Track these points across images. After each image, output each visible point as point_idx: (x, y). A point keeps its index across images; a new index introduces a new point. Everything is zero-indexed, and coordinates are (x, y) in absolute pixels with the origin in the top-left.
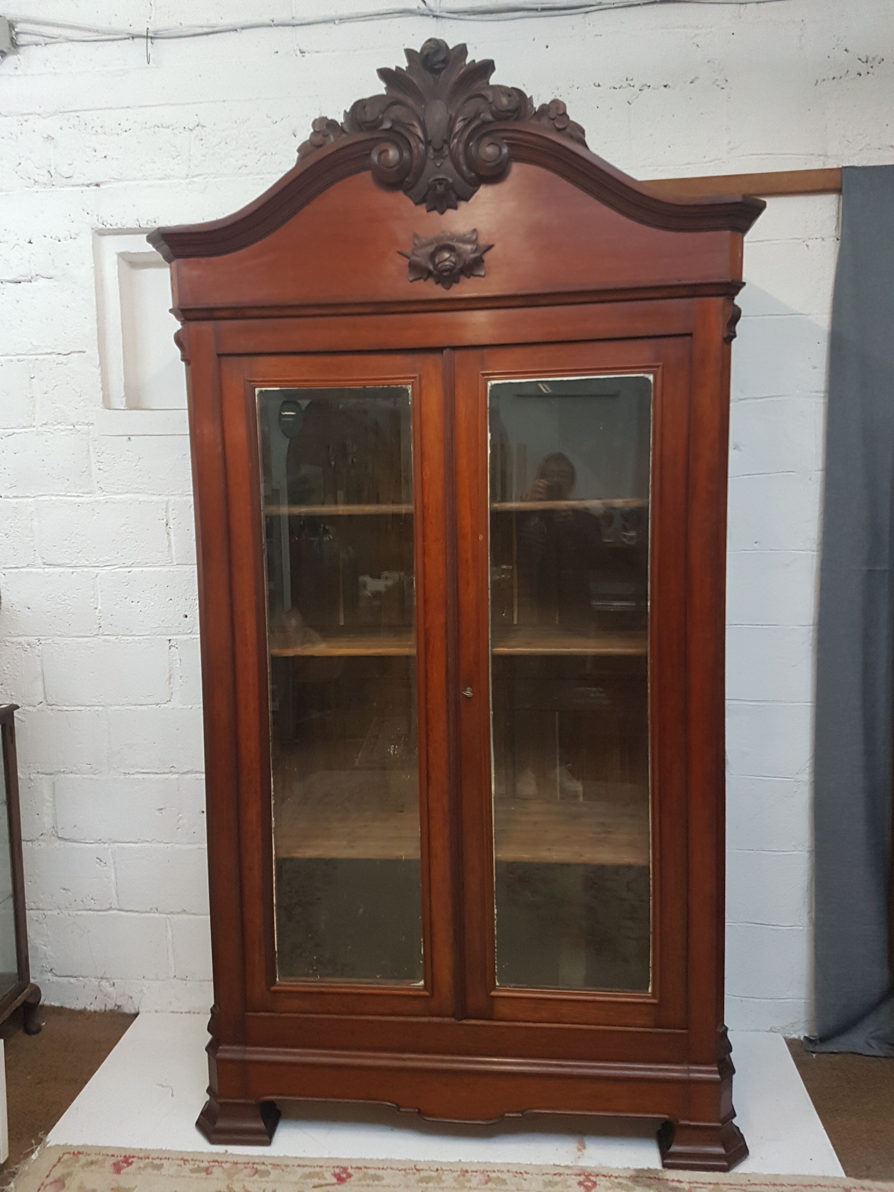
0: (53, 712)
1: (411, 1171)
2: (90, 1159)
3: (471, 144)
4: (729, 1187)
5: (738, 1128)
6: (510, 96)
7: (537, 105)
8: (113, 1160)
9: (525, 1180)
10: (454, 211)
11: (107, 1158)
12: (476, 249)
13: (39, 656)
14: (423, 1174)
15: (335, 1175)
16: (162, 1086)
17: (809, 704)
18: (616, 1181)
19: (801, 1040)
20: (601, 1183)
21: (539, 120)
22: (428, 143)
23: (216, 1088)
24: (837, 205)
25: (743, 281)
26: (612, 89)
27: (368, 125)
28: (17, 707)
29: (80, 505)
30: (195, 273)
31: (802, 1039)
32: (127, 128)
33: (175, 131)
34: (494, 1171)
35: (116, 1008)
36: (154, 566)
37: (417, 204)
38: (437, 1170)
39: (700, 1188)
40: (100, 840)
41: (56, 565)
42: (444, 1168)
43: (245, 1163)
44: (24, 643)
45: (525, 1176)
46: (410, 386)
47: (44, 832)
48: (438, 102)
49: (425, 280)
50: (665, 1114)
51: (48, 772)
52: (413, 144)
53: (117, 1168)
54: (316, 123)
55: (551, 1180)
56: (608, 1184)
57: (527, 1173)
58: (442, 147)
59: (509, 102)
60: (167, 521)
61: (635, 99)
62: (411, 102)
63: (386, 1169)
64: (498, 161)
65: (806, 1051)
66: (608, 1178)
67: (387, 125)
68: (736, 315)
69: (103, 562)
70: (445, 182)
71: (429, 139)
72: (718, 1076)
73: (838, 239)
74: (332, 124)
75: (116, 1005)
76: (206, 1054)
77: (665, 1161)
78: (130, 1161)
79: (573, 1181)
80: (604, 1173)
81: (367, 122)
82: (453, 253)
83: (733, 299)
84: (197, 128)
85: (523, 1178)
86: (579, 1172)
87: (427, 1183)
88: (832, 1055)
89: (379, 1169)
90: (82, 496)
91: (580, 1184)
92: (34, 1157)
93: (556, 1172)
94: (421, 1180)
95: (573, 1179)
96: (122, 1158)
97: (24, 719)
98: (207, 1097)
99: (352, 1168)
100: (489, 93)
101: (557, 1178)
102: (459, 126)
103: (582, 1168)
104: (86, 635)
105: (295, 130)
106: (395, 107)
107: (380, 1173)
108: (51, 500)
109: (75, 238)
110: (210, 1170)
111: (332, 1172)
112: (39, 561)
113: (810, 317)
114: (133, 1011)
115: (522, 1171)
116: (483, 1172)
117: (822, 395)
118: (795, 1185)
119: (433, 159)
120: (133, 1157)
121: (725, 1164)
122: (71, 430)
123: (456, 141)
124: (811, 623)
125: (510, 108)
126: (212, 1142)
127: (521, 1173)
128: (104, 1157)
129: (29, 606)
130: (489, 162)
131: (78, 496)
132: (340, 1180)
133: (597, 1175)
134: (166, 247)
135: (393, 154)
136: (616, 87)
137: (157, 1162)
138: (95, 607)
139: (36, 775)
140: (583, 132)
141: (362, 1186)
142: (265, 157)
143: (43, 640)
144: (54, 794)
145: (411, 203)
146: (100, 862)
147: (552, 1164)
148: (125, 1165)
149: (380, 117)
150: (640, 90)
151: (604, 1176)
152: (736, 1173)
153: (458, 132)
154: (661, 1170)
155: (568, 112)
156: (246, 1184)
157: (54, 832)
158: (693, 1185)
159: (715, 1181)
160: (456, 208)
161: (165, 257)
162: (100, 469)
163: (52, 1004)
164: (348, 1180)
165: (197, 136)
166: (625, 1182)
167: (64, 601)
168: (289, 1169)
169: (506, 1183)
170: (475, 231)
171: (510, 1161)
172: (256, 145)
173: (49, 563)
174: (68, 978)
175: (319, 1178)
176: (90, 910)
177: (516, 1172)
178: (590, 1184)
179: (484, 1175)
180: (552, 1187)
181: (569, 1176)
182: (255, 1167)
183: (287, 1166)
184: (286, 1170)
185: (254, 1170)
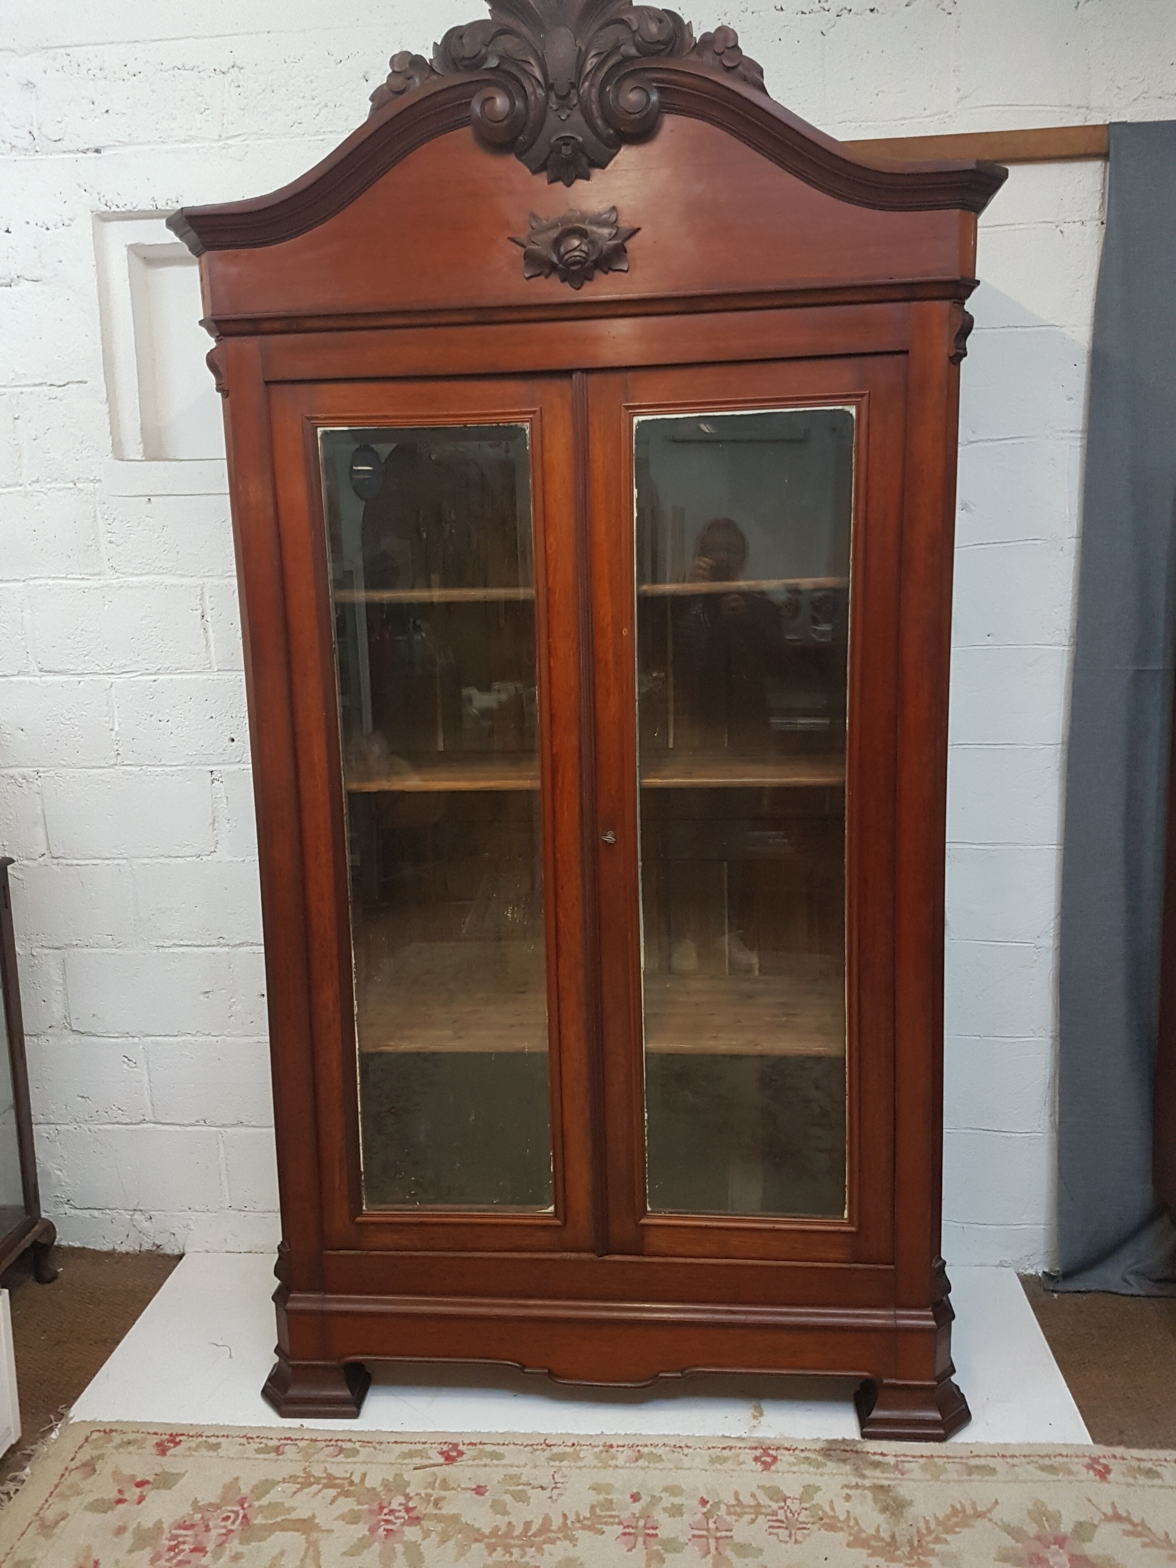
0: (60, 867)
1: (540, 1447)
2: (126, 1438)
3: (608, 89)
4: (945, 1460)
5: (957, 1387)
6: (660, 21)
7: (697, 35)
8: (156, 1439)
9: (686, 1455)
10: (585, 182)
11: (149, 1436)
12: (616, 234)
13: (39, 794)
14: (555, 1450)
15: (442, 1453)
16: (217, 1345)
17: (1055, 847)
18: (803, 1455)
19: (1039, 1277)
20: (783, 1457)
21: (700, 55)
22: (549, 87)
23: (286, 1347)
24: (1102, 176)
25: (977, 278)
26: (800, 14)
27: (466, 62)
28: (12, 861)
29: (86, 590)
30: (233, 270)
31: (1040, 1275)
32: (135, 71)
33: (202, 74)
34: (646, 1446)
35: (155, 1248)
36: (188, 673)
37: (534, 172)
38: (573, 1445)
39: (909, 1462)
40: (128, 1033)
41: (57, 672)
42: (582, 1442)
43: (326, 1441)
44: (17, 776)
45: (686, 1451)
46: (528, 424)
47: (53, 1024)
48: (564, 31)
49: (547, 277)
50: (865, 1370)
51: (56, 945)
52: (529, 89)
53: (162, 1449)
54: (396, 59)
55: (719, 1454)
56: (792, 1459)
57: (688, 1447)
58: (569, 93)
59: (659, 29)
60: (203, 612)
61: (830, 28)
62: (524, 30)
63: (507, 1445)
64: (645, 113)
65: (1045, 1290)
66: (791, 1452)
67: (493, 62)
68: (966, 326)
69: (119, 667)
70: (573, 142)
71: (551, 81)
72: (933, 1323)
73: (1102, 223)
74: (417, 61)
75: (154, 1244)
76: (273, 1304)
77: (864, 1430)
78: (178, 1439)
79: (747, 1456)
80: (786, 1446)
81: (464, 58)
82: (585, 240)
83: (964, 304)
84: (232, 70)
85: (683, 1454)
86: (754, 1445)
87: (561, 1461)
88: (1079, 1295)
89: (499, 1444)
90: (88, 579)
91: (756, 1459)
92: (53, 1436)
93: (725, 1446)
94: (553, 1458)
95: (747, 1454)
96: (168, 1437)
97: (21, 876)
98: (276, 1359)
99: (464, 1444)
100: (631, 17)
101: (726, 1453)
102: (591, 63)
103: (758, 1440)
104: (101, 765)
105: (367, 73)
106: (503, 37)
107: (500, 1449)
108: (47, 584)
109: (69, 225)
110: (281, 1449)
111: (439, 1450)
112: (34, 667)
113: (1062, 330)
114: (176, 1252)
115: (683, 1445)
116: (632, 1446)
117: (1079, 435)
118: (1030, 1456)
119: (557, 110)
120: (182, 1435)
121: (942, 1432)
122: (70, 489)
123: (587, 84)
124: (1060, 741)
125: (661, 38)
126: (283, 1415)
127: (680, 1447)
128: (143, 1435)
129: (23, 727)
130: (634, 114)
131: (83, 579)
132: (449, 1459)
133: (778, 1449)
134: (193, 234)
135: (501, 103)
136: (804, 11)
137: (213, 1440)
138: (111, 727)
139: (39, 950)
140: (761, 72)
141: (478, 1466)
142: (326, 110)
143: (44, 772)
144: (64, 974)
145: (527, 171)
146: (128, 1062)
147: (720, 1434)
148: (171, 1445)
149: (483, 51)
150: (838, 16)
151: (786, 1449)
152: (955, 1443)
153: (590, 71)
154: (859, 1441)
155: (740, 45)
156: (328, 1466)
157: (66, 1024)
158: (899, 1459)
159: (929, 1454)
160: (587, 178)
161: (191, 249)
162: (110, 542)
163: (71, 1243)
164: (459, 1459)
165: (233, 81)
166: (813, 1456)
167: (69, 719)
168: (383, 1446)
169: (662, 1460)
170: (614, 209)
171: (667, 1433)
172: (314, 93)
173: (48, 669)
174: (90, 1211)
175: (422, 1457)
176: (117, 1123)
177: (675, 1446)
178: (769, 1460)
179: (634, 1451)
180: (721, 1465)
181: (742, 1451)
182: (339, 1445)
183: (380, 1443)
184: (379, 1447)
185: (338, 1448)
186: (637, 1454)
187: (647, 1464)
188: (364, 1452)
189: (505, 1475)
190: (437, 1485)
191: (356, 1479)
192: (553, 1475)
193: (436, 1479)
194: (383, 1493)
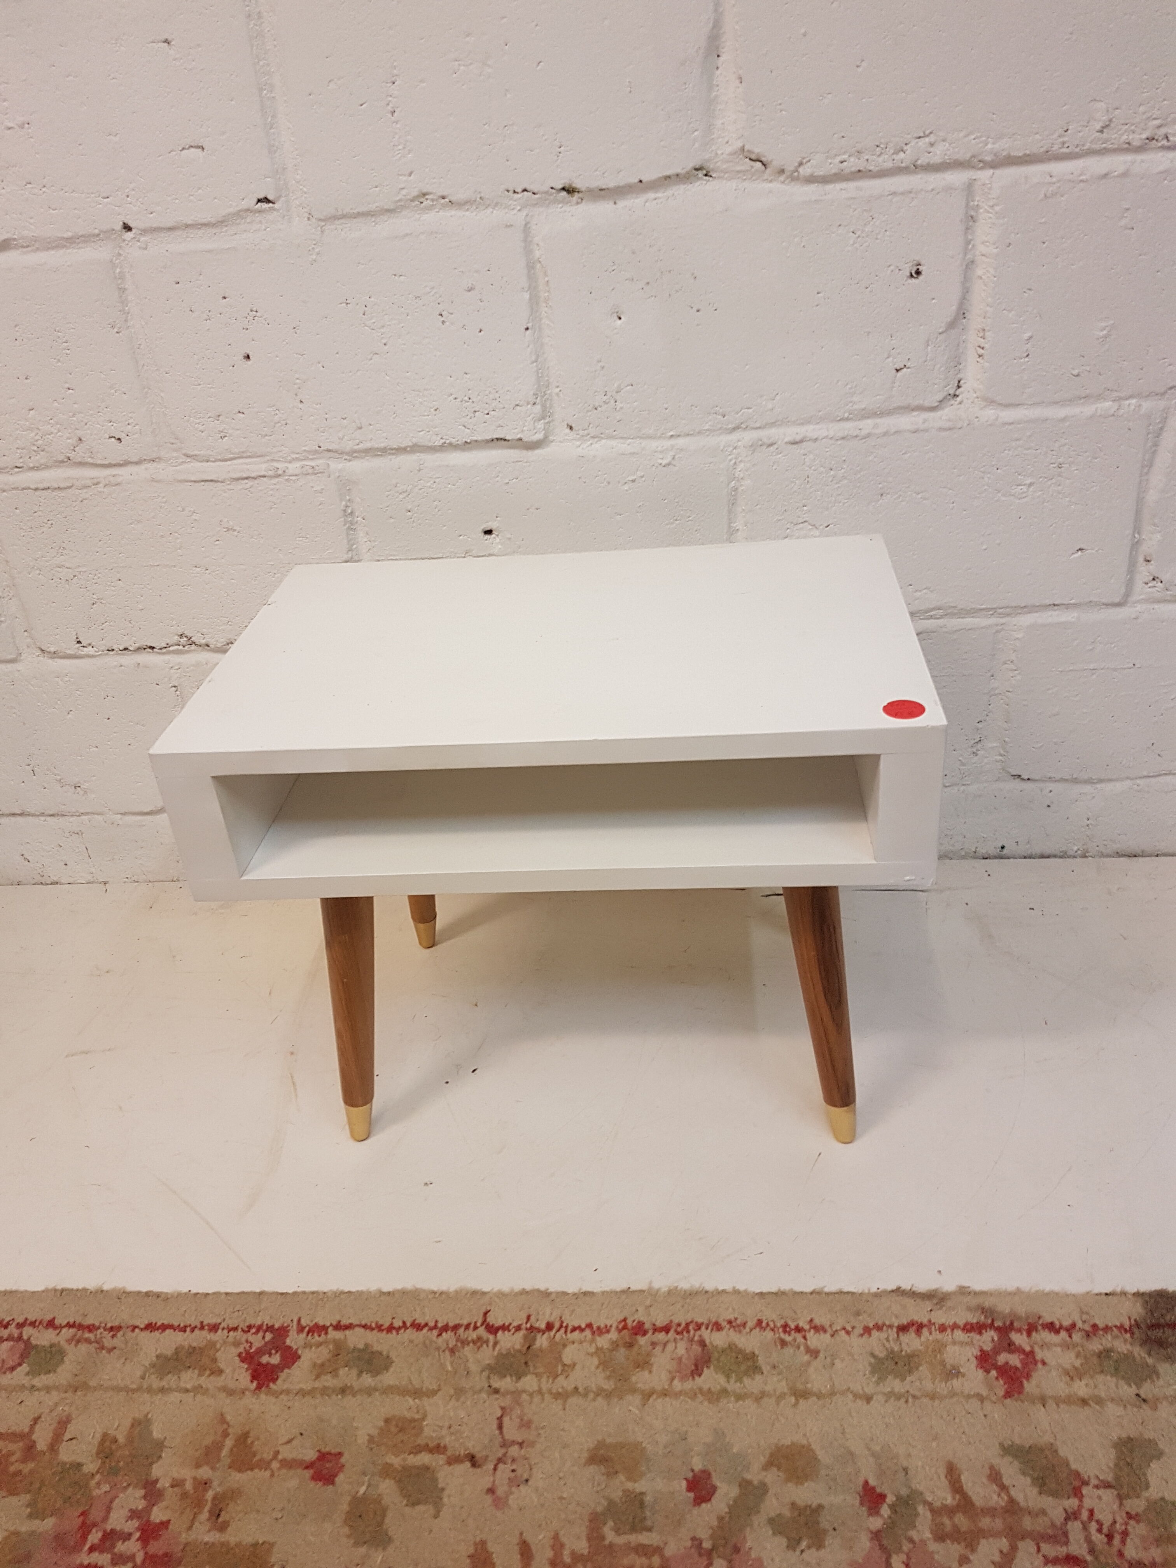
1: (472, 1334)
9: (814, 1353)
14: (507, 1342)
15: (248, 1357)
18: (1093, 1344)
20: (1046, 1355)
34: (719, 1325)
38: (550, 1325)
42: (569, 1318)
45: (814, 1340)
55: (894, 1347)
56: (1070, 1358)
57: (817, 1328)
63: (399, 1329)
79: (963, 1352)
85: (806, 1349)
86: (976, 1317)
87: (518, 1380)
89: (380, 1327)
91: (985, 1361)
93: (904, 1319)
95: (962, 1345)
99: (299, 1329)
101: (911, 1342)
111: (243, 1347)
115: (804, 1322)
116: (687, 1328)
127: (798, 1329)
132: (262, 1374)
133: (1031, 1327)
151: (1054, 1327)
164: (284, 1375)
166: (1120, 1347)
169: (760, 1371)
175: (202, 1370)
177: (785, 1327)
178: (1015, 1360)
179: (691, 1340)
180: (903, 1380)
181: (947, 1337)
182: (25, 1337)
183: (114, 1330)
184: (108, 1342)
185: (22, 1345)
186: (697, 1349)
187: (721, 1379)
188: (76, 1355)
189: (387, 1421)
190: (225, 1452)
191: (42, 1438)
192: (500, 1419)
193: (226, 1434)
194: (98, 1477)
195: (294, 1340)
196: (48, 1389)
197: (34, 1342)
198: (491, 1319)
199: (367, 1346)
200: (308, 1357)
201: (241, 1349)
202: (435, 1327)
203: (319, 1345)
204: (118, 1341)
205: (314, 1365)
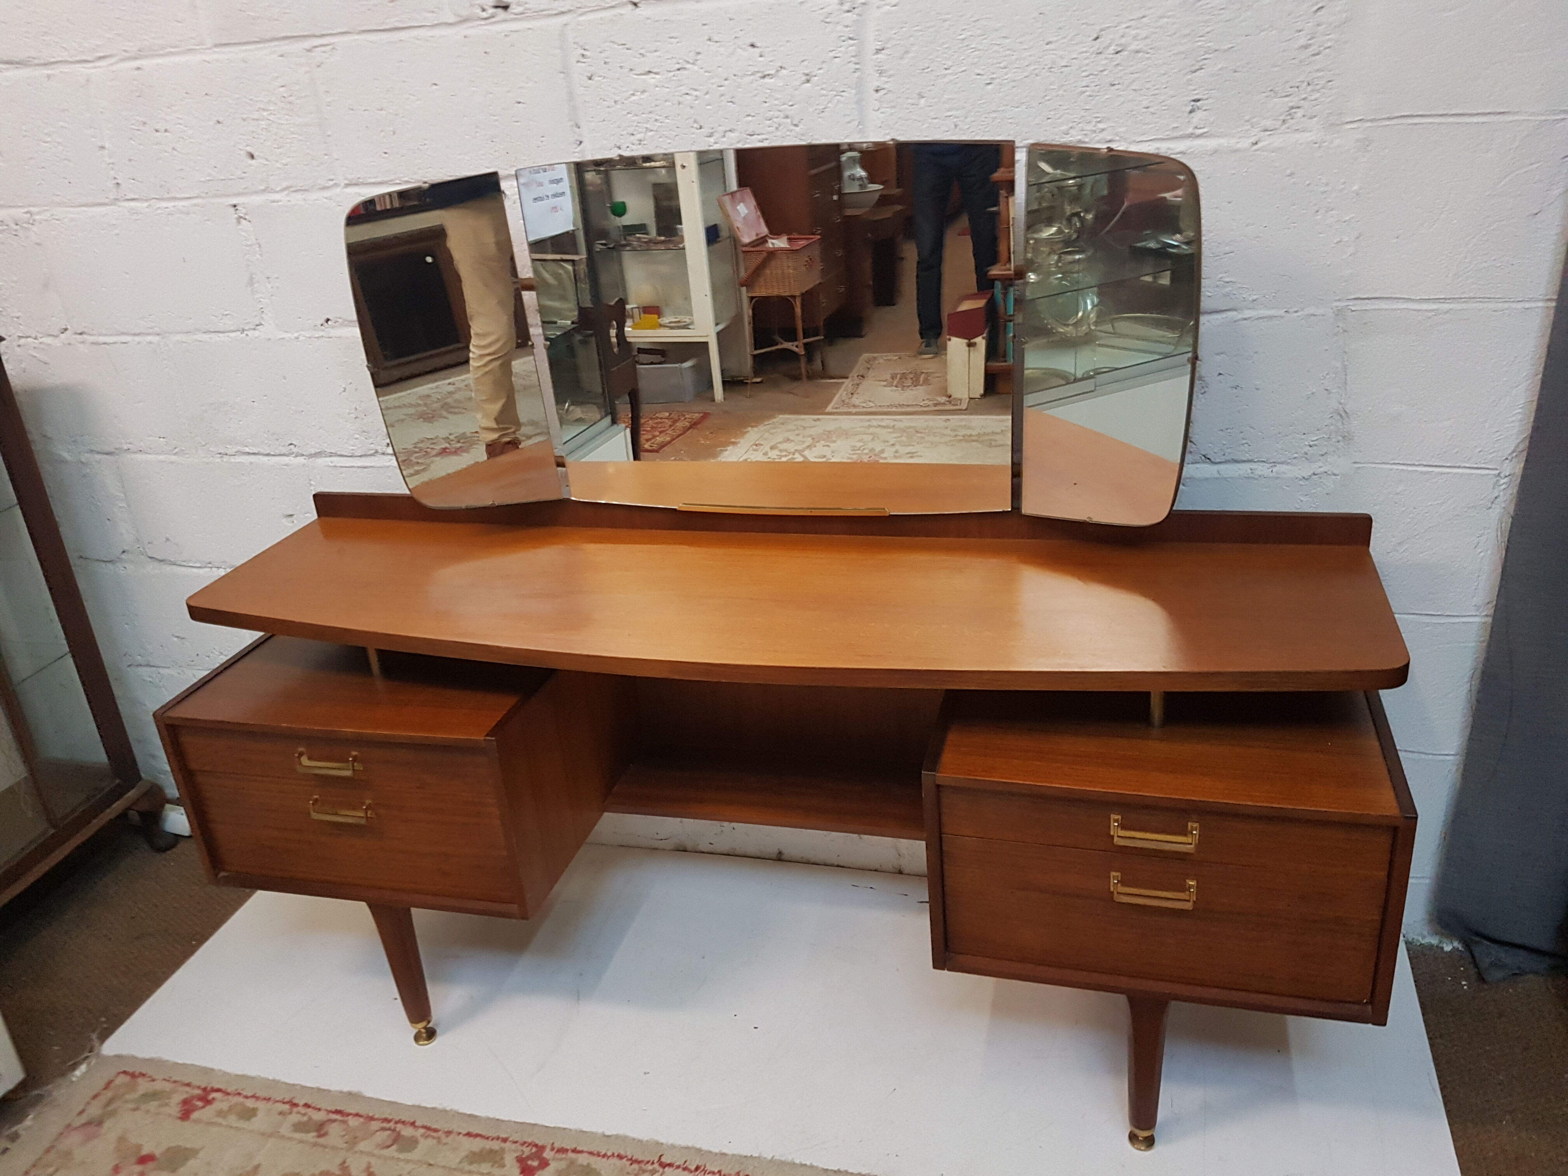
0: (86, 345)
1: (650, 1166)
2: (152, 1087)
8: (186, 1093)
11: (179, 1086)
13: (38, 244)
15: (520, 1160)
38: (698, 1168)
40: (210, 563)
43: (384, 1119)
47: (126, 548)
51: (106, 450)
53: (187, 1109)
63: (610, 1157)
78: (211, 1097)
89: (599, 1155)
92: (78, 1073)
96: (200, 1091)
99: (552, 1148)
107: (598, 1164)
110: (325, 1127)
111: (519, 1153)
120: (218, 1090)
128: (174, 1085)
137: (250, 1103)
139: (89, 455)
143: (38, 213)
144: (124, 487)
148: (201, 1105)
156: (373, 1161)
157: (140, 548)
175: (493, 1164)
182: (398, 1130)
183: (448, 1133)
184: (444, 1140)
185: (395, 1134)
188: (425, 1144)
195: (547, 1154)
196: (408, 1161)
197: (403, 1133)
198: (663, 1159)
199: (588, 1164)
200: (553, 1166)
201: (517, 1155)
202: (631, 1159)
203: (561, 1159)
204: (449, 1140)
205: (557, 1171)
